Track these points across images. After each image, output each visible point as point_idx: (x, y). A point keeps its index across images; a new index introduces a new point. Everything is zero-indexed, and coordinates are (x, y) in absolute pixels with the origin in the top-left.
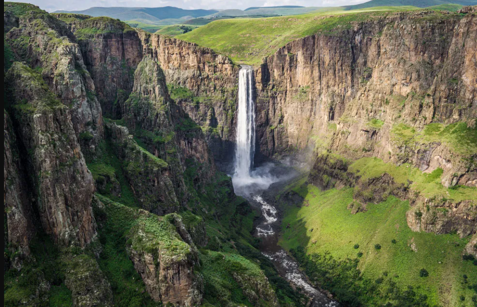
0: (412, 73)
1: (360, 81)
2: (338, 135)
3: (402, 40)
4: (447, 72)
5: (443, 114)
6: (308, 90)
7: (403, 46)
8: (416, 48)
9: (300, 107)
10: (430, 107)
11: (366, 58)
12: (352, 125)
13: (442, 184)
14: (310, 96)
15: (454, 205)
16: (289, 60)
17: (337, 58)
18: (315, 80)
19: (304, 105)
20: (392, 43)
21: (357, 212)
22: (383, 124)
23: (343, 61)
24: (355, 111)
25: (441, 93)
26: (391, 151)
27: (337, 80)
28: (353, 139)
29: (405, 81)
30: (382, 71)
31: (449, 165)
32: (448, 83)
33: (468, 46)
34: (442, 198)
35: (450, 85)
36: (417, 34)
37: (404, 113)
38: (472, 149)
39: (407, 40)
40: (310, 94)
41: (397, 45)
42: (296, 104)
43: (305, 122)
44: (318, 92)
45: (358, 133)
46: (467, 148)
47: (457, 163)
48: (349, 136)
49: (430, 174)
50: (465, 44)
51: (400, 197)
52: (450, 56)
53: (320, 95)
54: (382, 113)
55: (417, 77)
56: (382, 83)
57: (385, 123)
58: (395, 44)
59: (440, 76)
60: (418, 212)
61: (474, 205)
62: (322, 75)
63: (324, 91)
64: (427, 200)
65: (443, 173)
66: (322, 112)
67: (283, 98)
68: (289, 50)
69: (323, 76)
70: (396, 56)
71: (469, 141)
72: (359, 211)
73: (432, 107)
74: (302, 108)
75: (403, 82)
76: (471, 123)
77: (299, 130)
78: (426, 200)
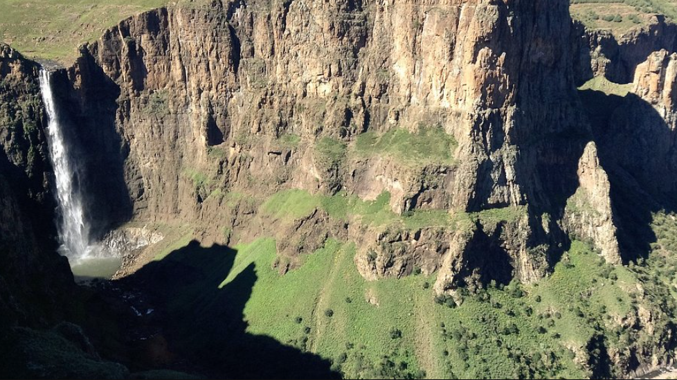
0: (330, 65)
1: (248, 80)
2: (233, 164)
3: (311, 17)
4: (375, 61)
5: (376, 119)
6: (165, 97)
7: (313, 26)
8: (332, 27)
9: (156, 125)
10: (359, 110)
11: (252, 44)
12: (254, 146)
13: (394, 211)
14: (171, 106)
15: (412, 236)
16: (127, 49)
17: (208, 45)
18: (177, 80)
19: (162, 122)
20: (297, 21)
21: (287, 270)
22: (300, 140)
23: (219, 49)
24: (256, 126)
25: (370, 91)
26: (317, 176)
27: (213, 80)
28: (258, 167)
29: (322, 76)
30: (288, 64)
31: (397, 185)
32: (377, 75)
33: (397, 24)
34: (397, 229)
35: (381, 78)
36: (331, 8)
37: (327, 122)
38: (421, 161)
39: (318, 17)
40: (170, 103)
41: (304, 24)
42: (149, 121)
43: (167, 148)
44: (183, 99)
45: (265, 158)
46: (415, 159)
47: (407, 182)
48: (251, 163)
49: (374, 201)
50: (393, 22)
51: (342, 238)
52: (375, 38)
53: (187, 104)
54: (296, 126)
55: (337, 69)
56: (290, 81)
57: (302, 139)
58: (302, 23)
59: (366, 67)
60: (370, 253)
61: (434, 231)
62: (187, 72)
63: (194, 98)
64: (380, 236)
65: (390, 197)
66: (195, 132)
67: (124, 114)
68: (126, 32)
69: (189, 74)
70: (306, 41)
71: (416, 151)
72: (289, 268)
73: (362, 110)
74: (159, 127)
75: (319, 78)
76: (413, 127)
77: (160, 163)
78: (378, 235)
